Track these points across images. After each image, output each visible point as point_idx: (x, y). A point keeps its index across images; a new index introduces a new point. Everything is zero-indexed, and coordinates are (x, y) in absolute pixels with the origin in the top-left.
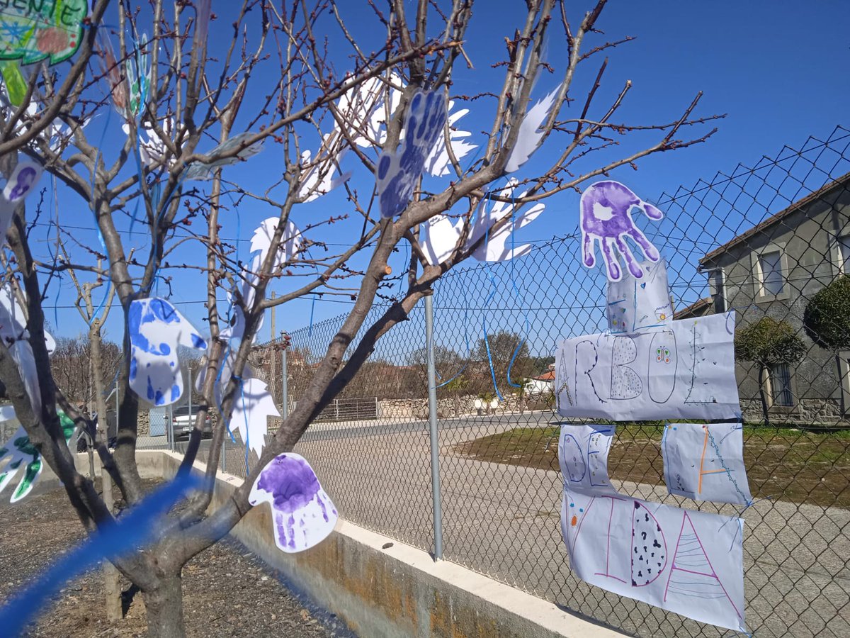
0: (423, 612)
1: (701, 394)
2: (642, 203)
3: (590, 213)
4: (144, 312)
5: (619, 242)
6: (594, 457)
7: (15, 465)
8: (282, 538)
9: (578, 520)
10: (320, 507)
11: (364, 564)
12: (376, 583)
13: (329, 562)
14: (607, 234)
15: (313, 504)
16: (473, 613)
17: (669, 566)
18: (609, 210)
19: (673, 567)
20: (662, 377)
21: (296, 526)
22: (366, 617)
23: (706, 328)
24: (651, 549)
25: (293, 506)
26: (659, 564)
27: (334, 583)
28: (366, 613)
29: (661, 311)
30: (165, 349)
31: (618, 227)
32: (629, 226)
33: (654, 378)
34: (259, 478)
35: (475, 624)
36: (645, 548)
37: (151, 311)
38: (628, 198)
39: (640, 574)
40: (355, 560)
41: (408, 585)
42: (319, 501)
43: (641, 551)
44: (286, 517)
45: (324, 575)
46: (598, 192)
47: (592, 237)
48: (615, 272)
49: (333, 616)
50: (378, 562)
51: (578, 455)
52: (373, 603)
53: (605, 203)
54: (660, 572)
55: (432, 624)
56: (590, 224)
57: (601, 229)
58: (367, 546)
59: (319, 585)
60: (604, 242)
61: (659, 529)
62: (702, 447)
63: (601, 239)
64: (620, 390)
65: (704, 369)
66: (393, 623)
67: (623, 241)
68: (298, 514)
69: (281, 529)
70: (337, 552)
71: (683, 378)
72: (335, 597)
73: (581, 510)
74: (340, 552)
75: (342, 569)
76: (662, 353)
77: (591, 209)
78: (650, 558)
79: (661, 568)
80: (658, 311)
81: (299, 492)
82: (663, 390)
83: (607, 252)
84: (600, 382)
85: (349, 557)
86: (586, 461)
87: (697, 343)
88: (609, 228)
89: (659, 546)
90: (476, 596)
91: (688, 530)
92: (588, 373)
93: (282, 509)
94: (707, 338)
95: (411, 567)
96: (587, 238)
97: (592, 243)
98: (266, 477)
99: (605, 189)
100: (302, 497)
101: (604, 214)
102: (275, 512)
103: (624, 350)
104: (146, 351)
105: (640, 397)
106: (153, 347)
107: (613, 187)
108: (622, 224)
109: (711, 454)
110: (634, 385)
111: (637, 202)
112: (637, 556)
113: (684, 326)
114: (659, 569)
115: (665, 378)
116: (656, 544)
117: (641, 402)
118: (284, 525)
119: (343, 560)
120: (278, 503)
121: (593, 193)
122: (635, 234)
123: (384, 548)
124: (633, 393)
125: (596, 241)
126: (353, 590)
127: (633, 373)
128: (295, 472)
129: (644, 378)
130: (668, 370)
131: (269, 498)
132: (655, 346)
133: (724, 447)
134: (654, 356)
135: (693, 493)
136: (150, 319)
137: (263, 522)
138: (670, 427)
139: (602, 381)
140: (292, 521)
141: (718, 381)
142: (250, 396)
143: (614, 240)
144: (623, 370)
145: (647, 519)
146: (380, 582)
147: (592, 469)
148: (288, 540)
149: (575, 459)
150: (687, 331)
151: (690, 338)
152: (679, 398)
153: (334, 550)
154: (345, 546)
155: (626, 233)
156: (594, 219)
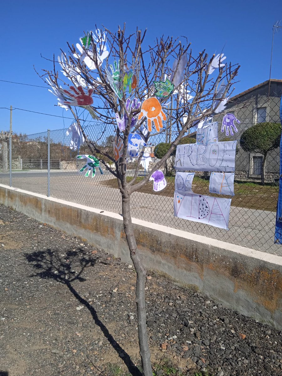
0: (118, 232)
1: (224, 164)
2: (237, 119)
3: (225, 120)
4: (133, 136)
5: (230, 127)
6: (188, 182)
7: (90, 169)
8: (155, 188)
9: (180, 201)
10: (163, 182)
11: (91, 218)
12: (97, 224)
13: (74, 219)
14: (228, 125)
15: (162, 181)
16: (139, 231)
17: (210, 213)
18: (229, 120)
19: (211, 213)
20: (213, 159)
21: (158, 186)
22: (91, 237)
23: (228, 145)
24: (205, 208)
25: (158, 181)
26: (207, 213)
27: (76, 226)
28: (91, 235)
29: (215, 139)
30: (136, 145)
31: (230, 124)
32: (233, 124)
33: (211, 159)
34: (152, 175)
35: (139, 234)
36: (203, 208)
37: (135, 136)
38: (234, 118)
39: (202, 216)
40: (87, 217)
41: (112, 224)
42: (163, 181)
43: (202, 209)
44: (156, 183)
45: (71, 224)
46: (228, 116)
47: (224, 125)
48: (227, 134)
49: (75, 237)
50: (98, 217)
51: (182, 181)
52: (95, 231)
53: (229, 118)
54: (208, 215)
55: (121, 236)
56: (224, 123)
57: (227, 124)
58: (93, 212)
59: (68, 227)
60: (227, 127)
61: (207, 203)
62: (222, 179)
63: (226, 126)
64: (199, 162)
65: (226, 157)
66: (104, 237)
67: (231, 127)
68: (159, 183)
69: (155, 186)
70: (78, 215)
71: (220, 159)
72: (76, 231)
73: (181, 198)
74: (79, 215)
75: (80, 221)
76: (214, 151)
77: (225, 119)
78: (205, 211)
79: (208, 213)
80: (214, 139)
81: (160, 178)
82: (213, 163)
83: (227, 129)
84: (193, 159)
85: (84, 216)
86: (185, 183)
87: (225, 149)
88: (228, 124)
89: (207, 208)
90: (140, 225)
91: (216, 203)
92: (189, 156)
93: (156, 182)
94: (228, 148)
95: (113, 218)
96: (223, 125)
97: (224, 127)
98: (154, 175)
99: (229, 115)
100: (160, 180)
101: (228, 121)
102: (154, 182)
103: (202, 150)
104: (131, 145)
105: (206, 165)
106: (134, 144)
107: (231, 115)
108: (231, 123)
109: (225, 181)
110: (205, 161)
111: (236, 119)
112: (201, 211)
113: (221, 144)
114: (207, 214)
115: (214, 159)
116: (206, 207)
117: (206, 166)
118: (156, 185)
119: (81, 218)
120: (155, 180)
121: (227, 116)
122: (234, 126)
123: (101, 212)
124: (204, 163)
125: (225, 126)
126: (85, 228)
127: (204, 157)
128: (160, 174)
129: (208, 159)
130: (215, 157)
131: (154, 179)
132: (212, 149)
133: (228, 180)
134: (211, 152)
135: (218, 192)
136: (134, 138)
137: (37, 206)
138: (213, 173)
139: (194, 159)
140: (157, 184)
141: (230, 161)
142: (145, 157)
143: (229, 127)
144: (201, 156)
145: (204, 200)
146: (99, 224)
147: (186, 186)
148: (156, 188)
149: (181, 183)
150: (222, 145)
151: (223, 147)
152: (218, 165)
153: (76, 215)
154: (82, 213)
155: (232, 125)
156: (225, 122)
